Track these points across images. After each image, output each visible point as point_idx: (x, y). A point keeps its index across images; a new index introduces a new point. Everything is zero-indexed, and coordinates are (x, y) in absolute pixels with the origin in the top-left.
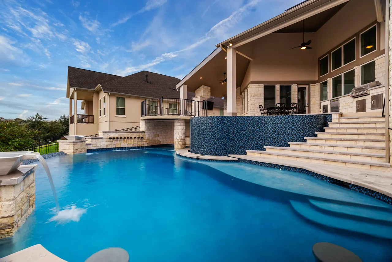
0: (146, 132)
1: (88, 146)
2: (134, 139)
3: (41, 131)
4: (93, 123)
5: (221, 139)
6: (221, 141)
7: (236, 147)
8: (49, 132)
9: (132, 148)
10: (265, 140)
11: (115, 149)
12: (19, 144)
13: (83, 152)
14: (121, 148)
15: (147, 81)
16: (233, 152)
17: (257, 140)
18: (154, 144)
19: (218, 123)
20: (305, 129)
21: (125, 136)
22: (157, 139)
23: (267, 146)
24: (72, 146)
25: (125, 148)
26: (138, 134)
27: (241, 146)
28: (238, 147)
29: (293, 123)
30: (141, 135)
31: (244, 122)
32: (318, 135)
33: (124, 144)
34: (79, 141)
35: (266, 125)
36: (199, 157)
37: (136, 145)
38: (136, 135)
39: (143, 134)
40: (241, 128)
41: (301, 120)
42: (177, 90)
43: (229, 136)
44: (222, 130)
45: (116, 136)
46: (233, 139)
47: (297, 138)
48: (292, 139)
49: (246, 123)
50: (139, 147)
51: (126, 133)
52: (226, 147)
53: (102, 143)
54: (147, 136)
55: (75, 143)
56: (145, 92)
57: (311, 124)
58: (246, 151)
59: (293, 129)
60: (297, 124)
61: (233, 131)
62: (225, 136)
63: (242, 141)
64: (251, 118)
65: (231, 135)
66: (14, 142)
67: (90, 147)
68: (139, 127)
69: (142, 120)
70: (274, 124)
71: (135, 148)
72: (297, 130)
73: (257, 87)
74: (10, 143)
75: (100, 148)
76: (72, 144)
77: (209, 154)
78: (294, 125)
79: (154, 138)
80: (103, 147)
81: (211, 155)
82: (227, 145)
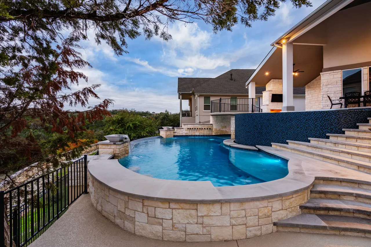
0: (214, 124)
1: (175, 133)
2: (204, 129)
3: (168, 122)
4: (192, 116)
5: (251, 132)
6: (251, 134)
7: (263, 139)
8: (172, 122)
9: (201, 136)
10: (289, 134)
11: (190, 136)
12: (149, 131)
13: (172, 137)
14: (194, 136)
15: (231, 79)
16: (261, 143)
17: (283, 134)
18: (222, 134)
19: (248, 119)
20: (330, 125)
21: (198, 127)
22: (224, 129)
23: (291, 140)
24: (165, 133)
25: (197, 136)
26: (207, 126)
27: (268, 139)
28: (265, 139)
29: (316, 119)
30: (210, 126)
31: (271, 119)
32: (346, 132)
33: (197, 133)
34: (169, 130)
35: (290, 121)
36: (231, 145)
37: (205, 134)
38: (206, 127)
39: (211, 125)
40: (268, 124)
41: (325, 116)
42: (246, 87)
43: (258, 130)
44: (252, 125)
45: (191, 127)
46: (261, 133)
47: (320, 134)
48: (315, 135)
49: (273, 118)
50: (207, 136)
51: (198, 125)
52: (255, 138)
53: (183, 132)
54: (214, 127)
55: (167, 131)
56: (228, 89)
57: (339, 120)
58: (272, 143)
59: (316, 125)
60: (321, 120)
61: (261, 126)
62: (254, 130)
63: (269, 135)
64: (277, 115)
65: (259, 129)
66: (146, 130)
67: (176, 134)
68: (209, 121)
69: (212, 115)
70: (297, 120)
71: (204, 136)
72: (321, 126)
73: (331, 74)
74: (145, 130)
75: (181, 135)
76: (165, 131)
77: (242, 144)
78: (317, 121)
79: (222, 129)
80: (184, 134)
81: (244, 145)
82: (256, 137)
